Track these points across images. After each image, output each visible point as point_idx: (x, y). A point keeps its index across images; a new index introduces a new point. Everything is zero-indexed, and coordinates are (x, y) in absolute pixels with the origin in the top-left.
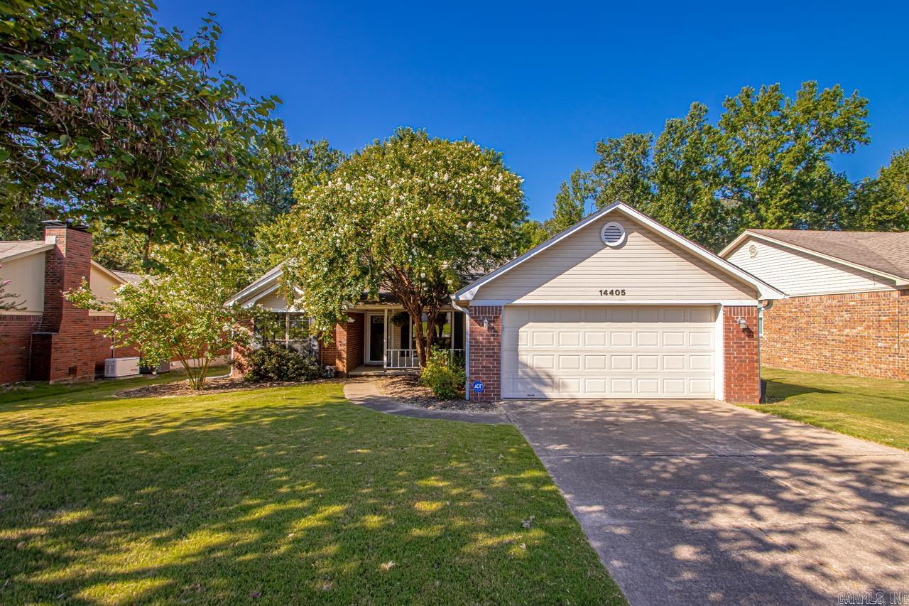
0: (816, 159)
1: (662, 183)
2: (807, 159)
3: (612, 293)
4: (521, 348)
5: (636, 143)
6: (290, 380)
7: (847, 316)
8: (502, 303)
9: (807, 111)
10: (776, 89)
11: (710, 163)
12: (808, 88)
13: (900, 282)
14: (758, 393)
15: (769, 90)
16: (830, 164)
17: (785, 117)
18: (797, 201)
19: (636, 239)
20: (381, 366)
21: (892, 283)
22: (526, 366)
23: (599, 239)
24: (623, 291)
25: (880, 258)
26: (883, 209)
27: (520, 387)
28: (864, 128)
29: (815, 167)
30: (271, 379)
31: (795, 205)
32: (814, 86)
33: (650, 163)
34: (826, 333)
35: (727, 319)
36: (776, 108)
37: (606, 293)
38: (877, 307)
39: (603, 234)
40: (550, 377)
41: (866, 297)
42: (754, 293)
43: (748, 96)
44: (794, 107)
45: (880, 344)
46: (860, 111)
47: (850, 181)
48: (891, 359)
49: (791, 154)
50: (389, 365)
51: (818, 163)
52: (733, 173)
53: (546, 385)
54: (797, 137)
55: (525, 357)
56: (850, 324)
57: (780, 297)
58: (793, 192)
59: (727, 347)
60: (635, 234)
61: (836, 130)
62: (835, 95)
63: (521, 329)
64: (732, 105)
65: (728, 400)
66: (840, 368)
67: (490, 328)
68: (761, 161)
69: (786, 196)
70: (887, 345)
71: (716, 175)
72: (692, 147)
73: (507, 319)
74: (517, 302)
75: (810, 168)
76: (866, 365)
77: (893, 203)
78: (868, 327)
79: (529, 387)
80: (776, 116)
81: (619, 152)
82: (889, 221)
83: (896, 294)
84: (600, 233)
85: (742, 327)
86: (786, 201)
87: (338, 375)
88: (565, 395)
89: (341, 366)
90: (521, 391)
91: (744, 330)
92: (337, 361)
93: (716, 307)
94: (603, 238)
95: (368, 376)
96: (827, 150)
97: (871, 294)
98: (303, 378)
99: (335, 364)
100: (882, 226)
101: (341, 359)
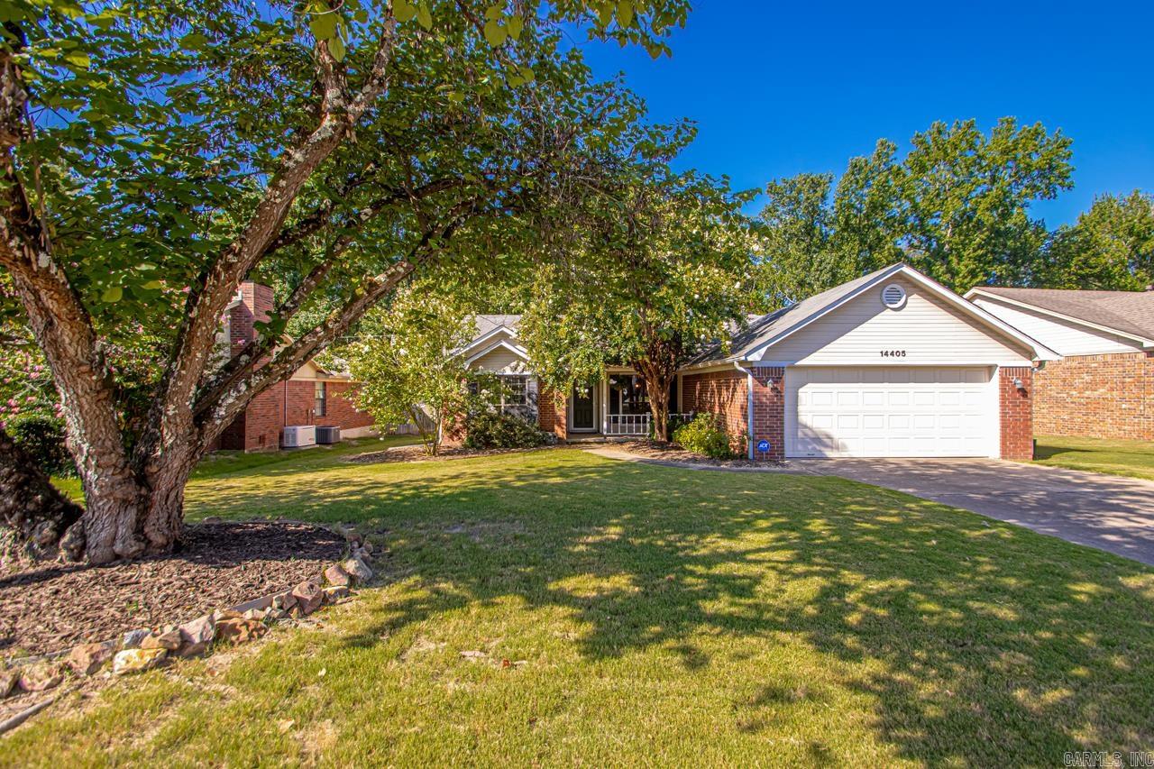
0: (1013, 204)
1: (844, 230)
2: (1004, 207)
3: (892, 354)
4: (800, 408)
5: (815, 185)
6: (517, 446)
7: (1087, 378)
8: (785, 364)
9: (1005, 152)
10: (970, 126)
11: (897, 208)
12: (1005, 125)
13: (1147, 344)
14: (1031, 451)
15: (962, 125)
17: (981, 157)
18: (993, 252)
19: (916, 301)
20: (598, 433)
21: (1139, 345)
22: (806, 427)
23: (879, 301)
24: (903, 352)
25: (1120, 319)
26: (1085, 262)
27: (800, 447)
28: (1068, 171)
29: (1011, 214)
30: (494, 446)
31: (990, 257)
32: (1012, 122)
33: (830, 207)
34: (1065, 395)
35: (1003, 379)
36: (971, 147)
37: (886, 354)
38: (1121, 369)
39: (884, 296)
40: (829, 437)
41: (1109, 359)
42: (1029, 354)
43: (939, 132)
44: (990, 145)
45: (1124, 406)
46: (1062, 152)
47: (1049, 229)
48: (1136, 420)
49: (988, 200)
50: (608, 431)
51: (1015, 210)
52: (922, 220)
53: (826, 446)
54: (994, 180)
55: (805, 417)
56: (1092, 385)
57: (1055, 358)
58: (987, 242)
59: (1003, 405)
60: (915, 296)
61: (1036, 173)
62: (1037, 134)
63: (800, 390)
64: (922, 143)
65: (1003, 458)
66: (1080, 431)
67: (773, 389)
68: (954, 207)
69: (980, 246)
70: (1132, 407)
71: (903, 222)
72: (879, 190)
73: (789, 377)
74: (798, 363)
75: (1005, 216)
76: (1107, 427)
77: (1097, 255)
78: (1112, 389)
79: (810, 447)
80: (971, 156)
81: (794, 194)
82: (1092, 275)
83: (1142, 356)
84: (881, 295)
85: (1018, 386)
86: (980, 252)
87: (560, 443)
88: (845, 455)
89: (560, 432)
90: (801, 451)
91: (1019, 390)
92: (556, 427)
93: (990, 369)
94: (885, 299)
96: (1026, 195)
97: (1115, 356)
98: (531, 444)
99: (553, 430)
100: (1083, 282)
101: (560, 425)
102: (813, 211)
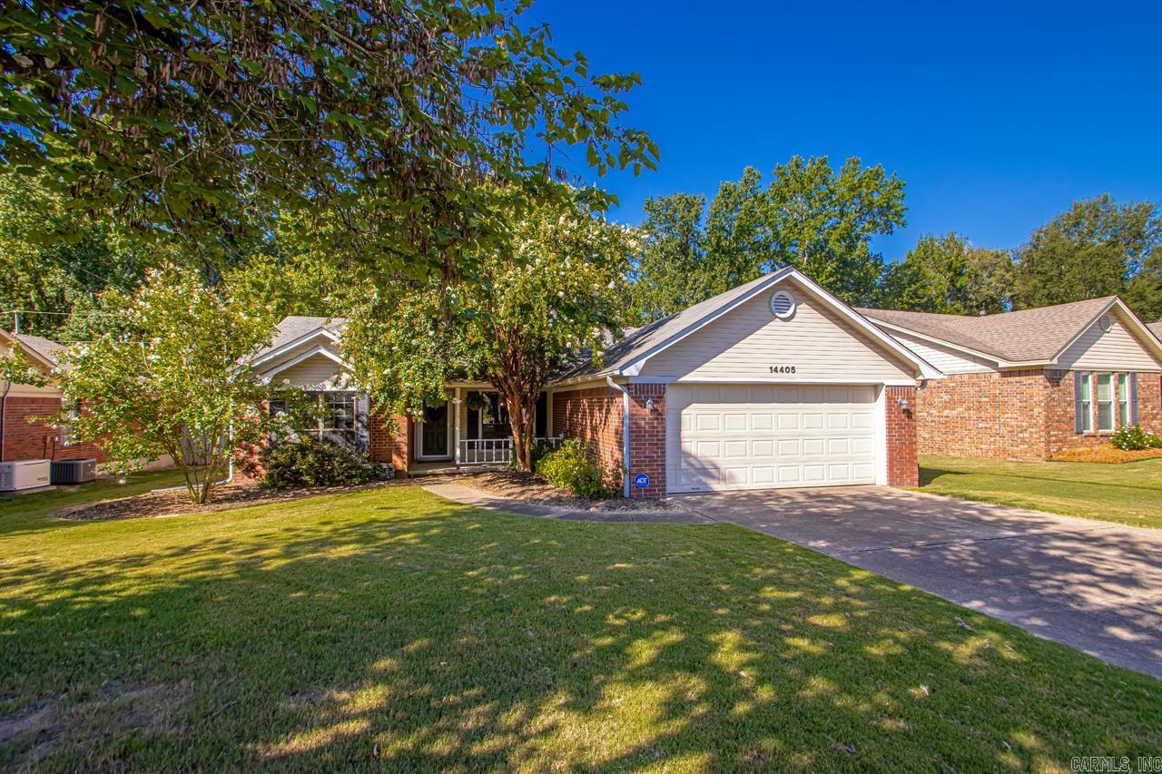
0: (858, 237)
2: (850, 240)
3: (782, 370)
4: (684, 433)
5: (689, 205)
6: (334, 483)
7: (946, 397)
8: (667, 380)
9: (851, 189)
10: (823, 162)
11: (762, 233)
12: (851, 165)
13: (1002, 364)
14: (916, 476)
15: (817, 162)
16: (872, 244)
17: (832, 192)
18: (842, 280)
19: (804, 310)
20: (451, 461)
21: (994, 365)
22: (689, 455)
23: (768, 309)
24: (793, 368)
26: (915, 293)
27: (683, 480)
28: (902, 210)
29: (855, 247)
30: (304, 484)
31: (839, 285)
32: (858, 162)
33: (702, 229)
34: (925, 414)
35: (889, 399)
36: (824, 182)
37: (776, 370)
38: (977, 389)
39: (773, 303)
40: (717, 468)
41: (966, 378)
43: (798, 166)
44: (840, 182)
45: (980, 425)
46: (897, 193)
47: (886, 263)
48: (992, 439)
49: (838, 231)
50: (462, 459)
51: (859, 244)
52: (782, 246)
53: (712, 477)
54: (842, 214)
55: (689, 445)
56: (950, 404)
57: (940, 377)
58: (837, 270)
59: (890, 429)
60: (804, 305)
61: (876, 210)
62: (878, 175)
63: (684, 412)
64: (783, 174)
65: (891, 485)
66: (940, 450)
67: (654, 411)
68: (809, 236)
69: (831, 275)
70: (988, 426)
71: (767, 248)
72: (746, 215)
73: (671, 396)
74: (684, 379)
75: (851, 248)
76: (966, 446)
77: (923, 287)
78: (969, 409)
79: (694, 479)
80: (824, 190)
81: (670, 212)
83: (996, 376)
84: (770, 302)
85: (904, 407)
86: (831, 279)
87: (398, 476)
88: (733, 487)
89: (400, 463)
90: (685, 484)
91: (904, 410)
92: (395, 457)
93: (876, 388)
94: (774, 308)
95: (435, 475)
96: (869, 230)
97: (971, 375)
98: (356, 480)
101: (399, 454)
102: (688, 230)
